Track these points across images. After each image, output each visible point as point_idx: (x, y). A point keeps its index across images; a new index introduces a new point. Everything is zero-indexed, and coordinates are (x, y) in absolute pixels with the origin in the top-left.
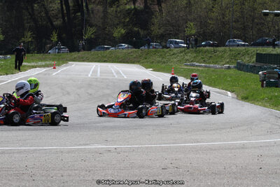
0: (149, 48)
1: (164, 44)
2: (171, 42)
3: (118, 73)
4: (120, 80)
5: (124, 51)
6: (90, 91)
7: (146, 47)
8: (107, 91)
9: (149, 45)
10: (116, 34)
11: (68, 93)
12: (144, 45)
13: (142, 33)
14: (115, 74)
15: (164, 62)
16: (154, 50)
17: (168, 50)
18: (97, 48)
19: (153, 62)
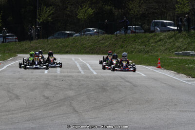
0: (126, 33)
1: (146, 27)
2: (156, 24)
3: (85, 67)
4: (87, 77)
5: (93, 37)
6: (47, 93)
7: (123, 32)
8: (71, 93)
9: (126, 29)
10: (81, 15)
11: (17, 97)
12: (119, 29)
13: (116, 13)
14: (80, 69)
15: (147, 52)
16: (133, 35)
17: (153, 34)
18: (56, 35)
19: (132, 52)
